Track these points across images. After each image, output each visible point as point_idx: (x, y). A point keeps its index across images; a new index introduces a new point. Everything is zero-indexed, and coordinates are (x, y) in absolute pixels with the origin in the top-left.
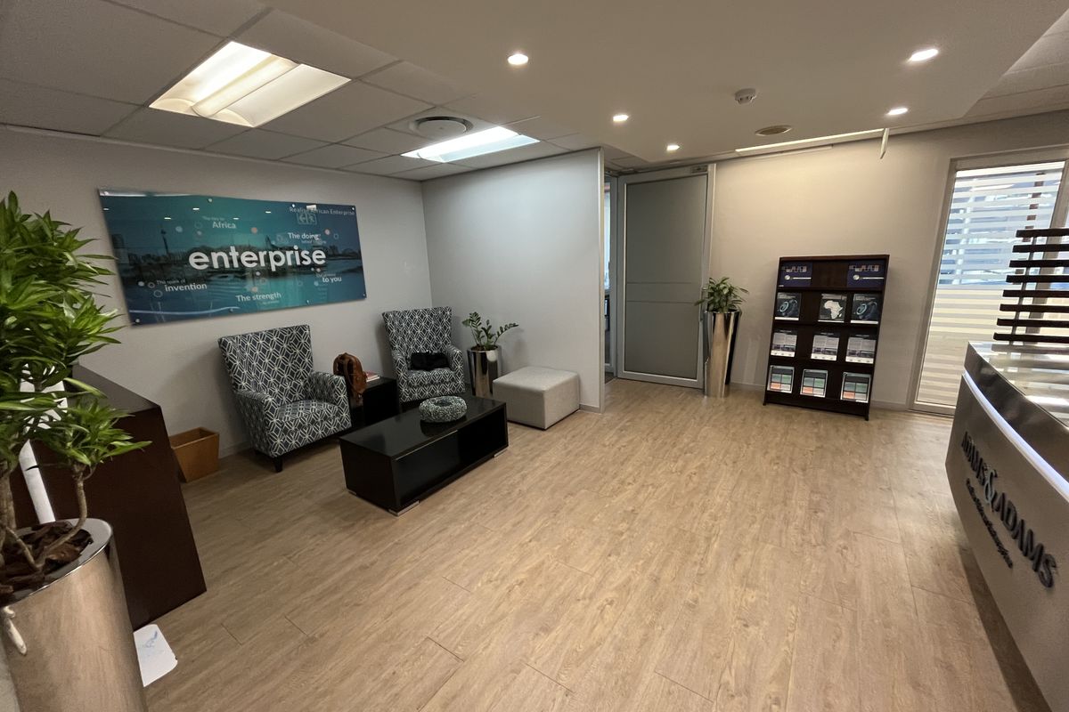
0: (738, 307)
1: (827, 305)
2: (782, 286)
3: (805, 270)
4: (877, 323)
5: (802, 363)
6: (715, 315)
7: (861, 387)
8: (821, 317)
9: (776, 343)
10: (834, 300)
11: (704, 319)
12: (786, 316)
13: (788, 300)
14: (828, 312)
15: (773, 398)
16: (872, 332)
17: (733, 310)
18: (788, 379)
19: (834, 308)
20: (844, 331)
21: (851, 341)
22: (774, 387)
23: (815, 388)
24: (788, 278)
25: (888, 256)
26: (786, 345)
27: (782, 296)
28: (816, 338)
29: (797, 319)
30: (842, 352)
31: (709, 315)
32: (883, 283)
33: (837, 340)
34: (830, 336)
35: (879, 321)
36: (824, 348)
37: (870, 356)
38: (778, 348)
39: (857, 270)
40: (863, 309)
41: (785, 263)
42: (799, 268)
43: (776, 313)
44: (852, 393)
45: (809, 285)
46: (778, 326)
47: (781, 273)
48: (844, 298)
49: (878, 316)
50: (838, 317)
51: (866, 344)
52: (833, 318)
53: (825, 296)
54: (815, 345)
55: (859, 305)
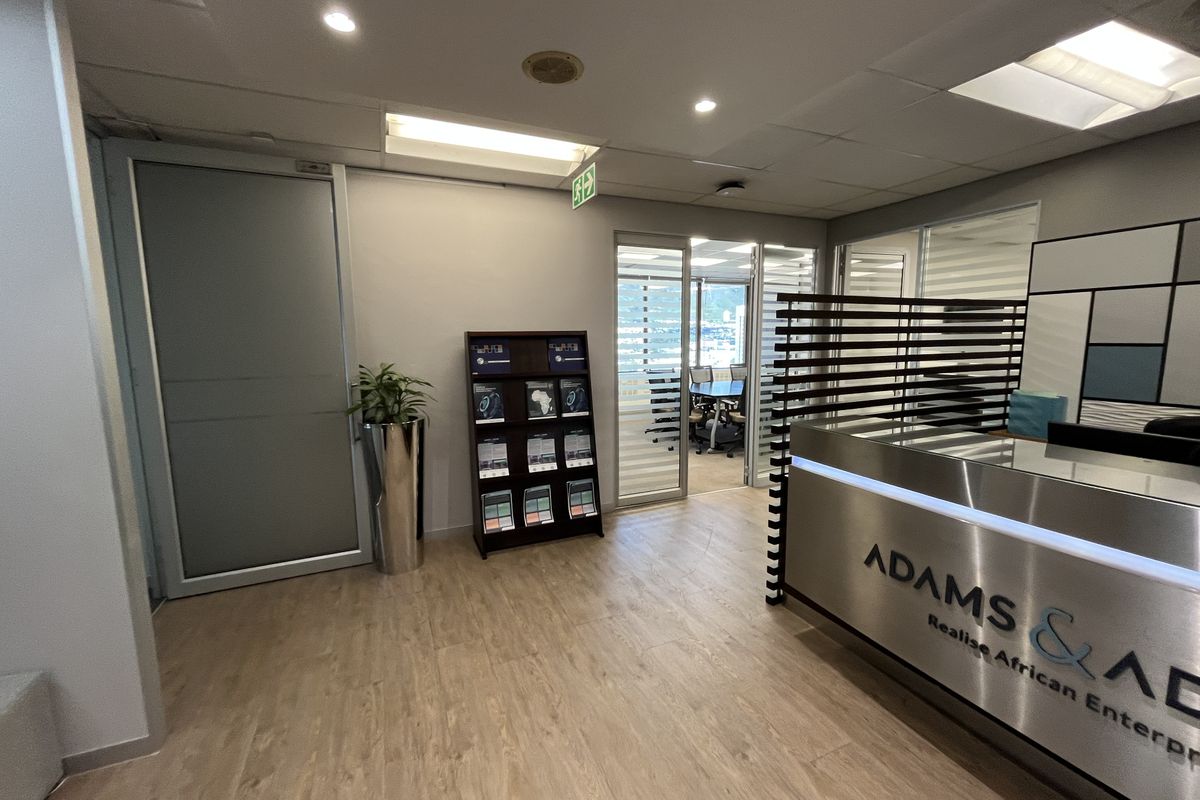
0: (420, 412)
1: (537, 396)
2: (476, 375)
3: (500, 351)
4: (587, 413)
5: (520, 482)
6: (385, 428)
7: (587, 496)
8: (532, 413)
9: (482, 459)
10: (541, 390)
11: (365, 439)
12: (488, 417)
13: (488, 394)
14: (537, 406)
15: (490, 544)
16: (586, 426)
17: (415, 418)
18: (506, 508)
19: (542, 398)
20: (557, 429)
21: (567, 439)
22: (491, 526)
23: (540, 514)
24: (481, 361)
25: (586, 332)
26: (495, 461)
27: (479, 388)
28: (530, 443)
29: (503, 420)
30: (560, 458)
31: (374, 431)
32: (586, 364)
33: (551, 443)
34: (544, 438)
35: (590, 409)
36: (541, 456)
37: (589, 456)
38: (485, 466)
39: (558, 349)
40: (572, 397)
41: (475, 340)
42: (493, 347)
43: (475, 414)
44: (581, 507)
45: (507, 372)
46: (482, 434)
47: (471, 356)
48: (551, 386)
49: (588, 406)
50: (549, 412)
51: (582, 441)
52: (545, 412)
53: (531, 385)
54: (530, 453)
55: (568, 394)
